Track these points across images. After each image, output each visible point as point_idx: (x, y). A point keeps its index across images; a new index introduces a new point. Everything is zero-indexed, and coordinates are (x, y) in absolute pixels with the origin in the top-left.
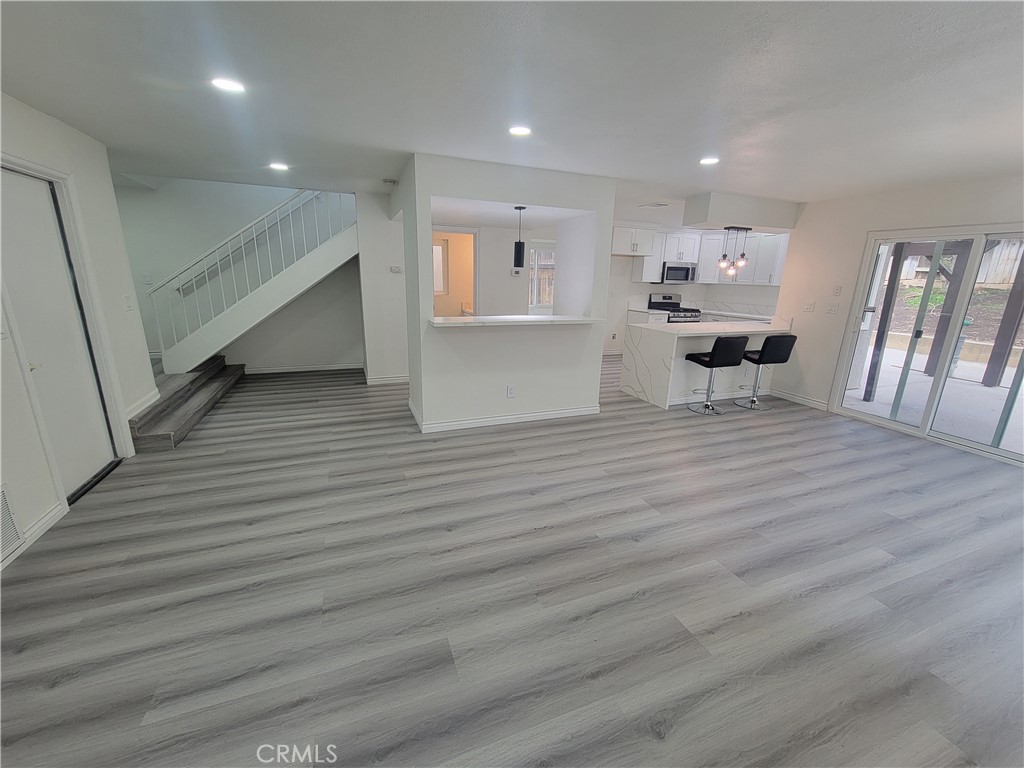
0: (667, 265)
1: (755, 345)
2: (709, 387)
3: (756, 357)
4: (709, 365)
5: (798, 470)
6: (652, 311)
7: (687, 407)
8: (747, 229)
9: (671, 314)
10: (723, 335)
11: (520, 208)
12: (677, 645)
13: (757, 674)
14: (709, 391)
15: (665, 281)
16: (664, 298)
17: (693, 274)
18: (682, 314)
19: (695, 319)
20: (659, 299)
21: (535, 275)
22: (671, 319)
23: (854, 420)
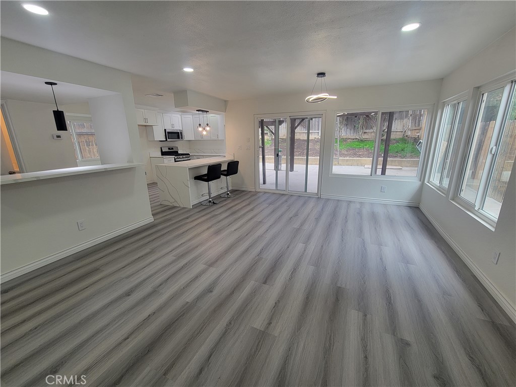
0: (167, 131)
1: (224, 167)
2: (209, 191)
3: (226, 173)
4: (207, 180)
5: (259, 220)
6: (164, 157)
7: (200, 204)
8: (207, 112)
9: (176, 157)
10: (211, 164)
11: (51, 84)
12: (261, 343)
13: (297, 331)
14: (209, 193)
15: (168, 140)
16: (169, 149)
17: (182, 135)
18: (181, 157)
19: (189, 159)
20: (167, 150)
21: (75, 139)
22: (176, 160)
23: (265, 193)
